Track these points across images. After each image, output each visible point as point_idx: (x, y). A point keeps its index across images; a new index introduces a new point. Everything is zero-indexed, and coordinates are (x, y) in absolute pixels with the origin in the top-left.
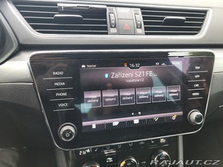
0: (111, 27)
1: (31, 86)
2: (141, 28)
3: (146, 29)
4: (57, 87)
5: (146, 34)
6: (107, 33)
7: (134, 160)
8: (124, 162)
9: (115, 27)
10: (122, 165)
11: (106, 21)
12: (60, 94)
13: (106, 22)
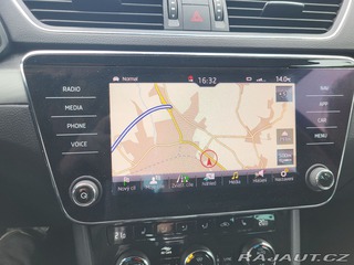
0: (170, 17)
1: (25, 109)
2: (222, 19)
3: (231, 22)
4: (69, 112)
5: (232, 30)
6: (162, 28)
7: (209, 253)
8: (191, 256)
9: (176, 18)
10: (187, 260)
11: (162, 8)
12: (74, 126)
13: (161, 10)
